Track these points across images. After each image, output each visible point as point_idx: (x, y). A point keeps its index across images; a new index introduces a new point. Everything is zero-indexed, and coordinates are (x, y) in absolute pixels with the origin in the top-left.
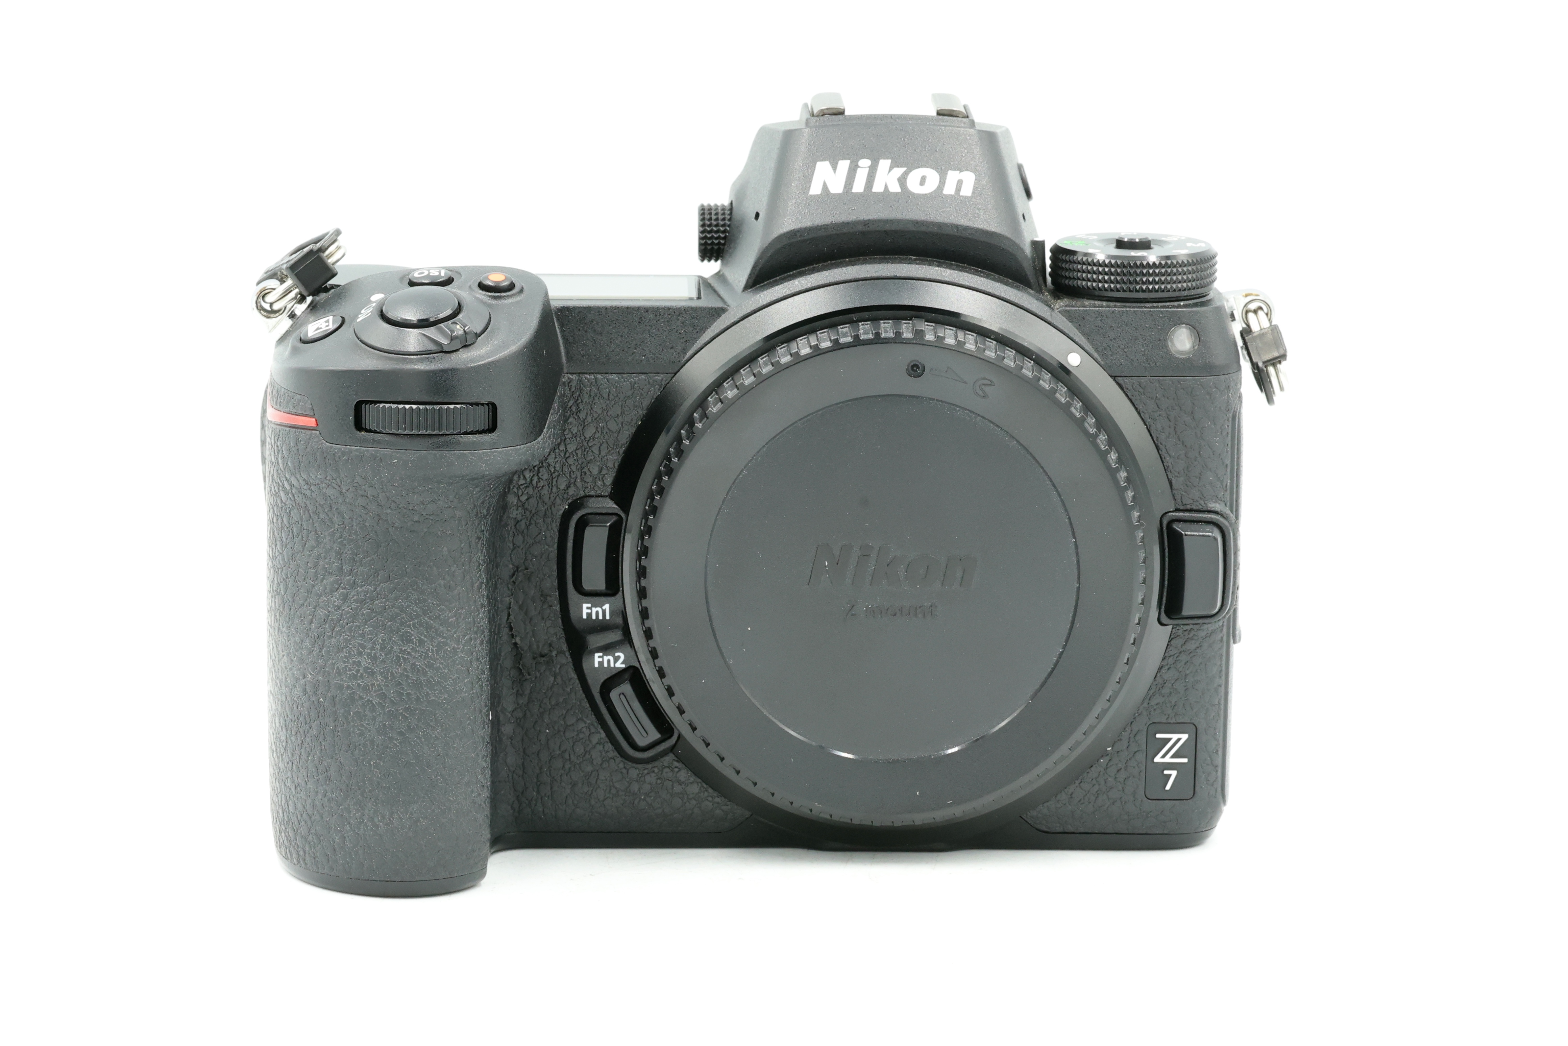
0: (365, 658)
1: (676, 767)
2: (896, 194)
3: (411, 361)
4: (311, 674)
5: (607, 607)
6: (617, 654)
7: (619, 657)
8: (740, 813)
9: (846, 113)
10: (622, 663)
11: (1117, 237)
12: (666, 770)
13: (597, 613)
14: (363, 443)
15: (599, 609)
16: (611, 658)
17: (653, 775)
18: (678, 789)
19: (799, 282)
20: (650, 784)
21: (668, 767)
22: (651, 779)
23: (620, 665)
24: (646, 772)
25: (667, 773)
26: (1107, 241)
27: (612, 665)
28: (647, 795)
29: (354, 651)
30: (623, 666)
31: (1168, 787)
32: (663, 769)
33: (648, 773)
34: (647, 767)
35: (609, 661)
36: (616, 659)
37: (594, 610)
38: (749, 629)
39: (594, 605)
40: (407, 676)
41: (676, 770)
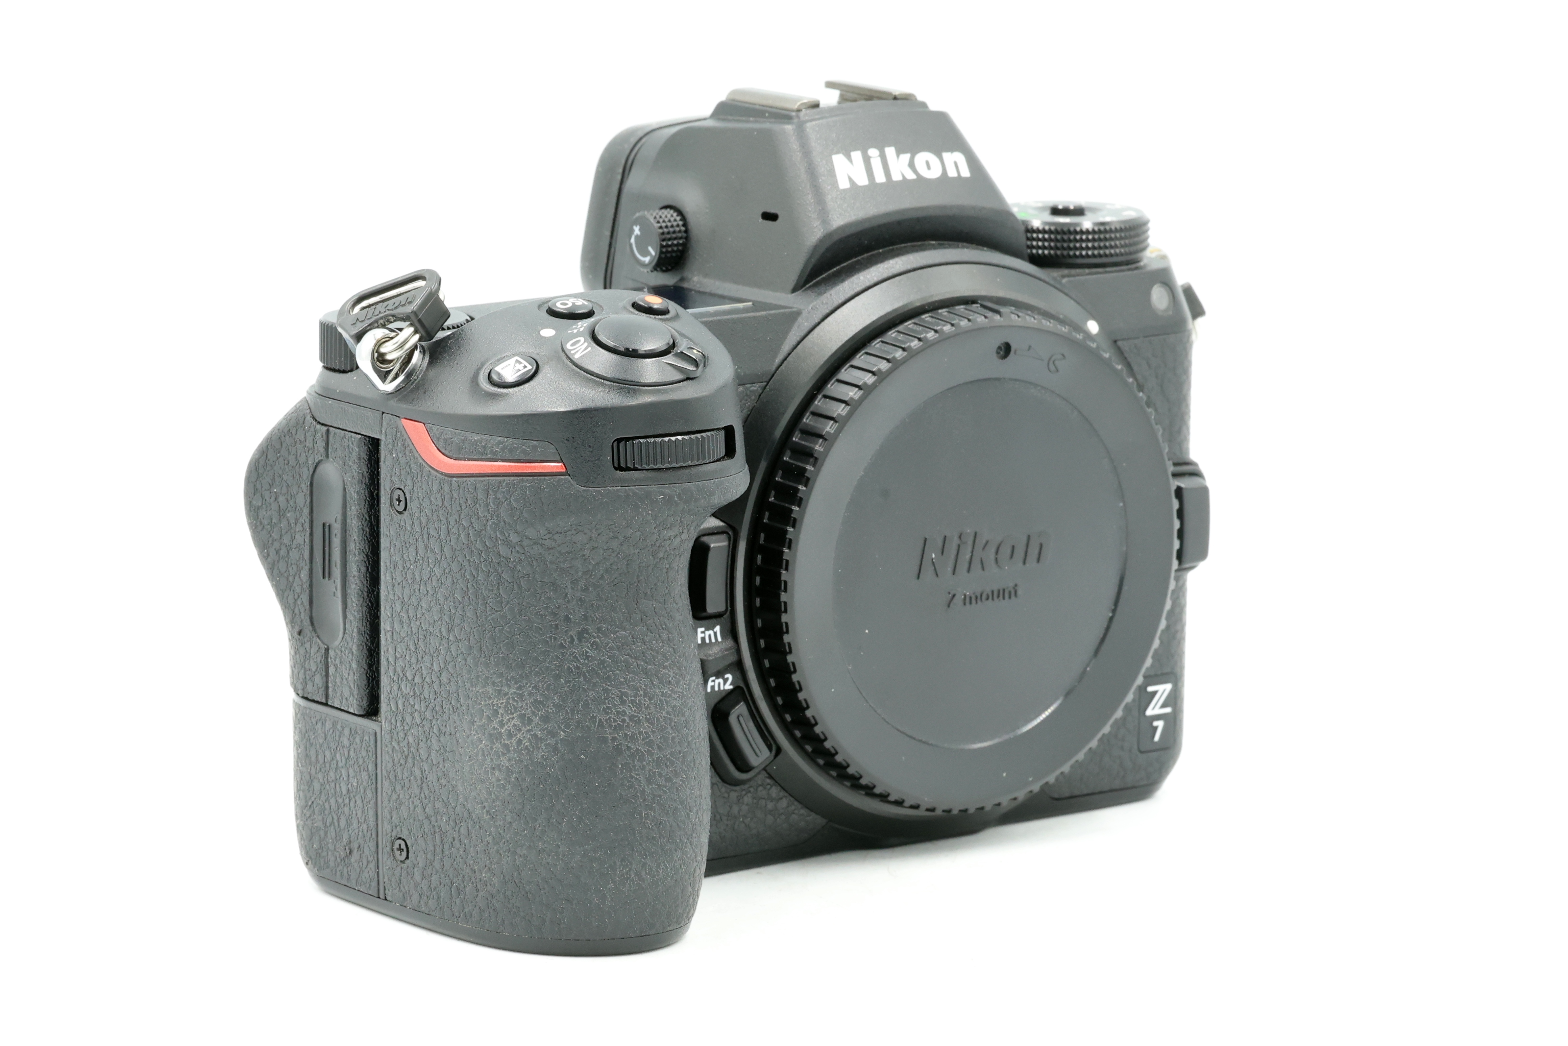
0: (630, 706)
1: (768, 784)
2: (913, 180)
3: (665, 391)
4: (564, 732)
5: (718, 629)
6: (726, 676)
7: (727, 679)
8: (816, 821)
9: (821, 106)
10: (731, 684)
11: (1051, 205)
12: (760, 788)
13: (710, 636)
14: (623, 482)
15: (711, 632)
16: (721, 681)
17: (749, 795)
18: (770, 806)
19: (864, 277)
20: (747, 805)
21: (762, 785)
22: (747, 799)
23: (728, 687)
24: (744, 793)
25: (761, 791)
26: (1042, 209)
27: (722, 688)
28: (745, 816)
29: (617, 701)
30: (731, 687)
31: (1157, 738)
32: (757, 787)
33: (745, 795)
34: (743, 788)
35: (719, 684)
36: (726, 681)
37: (707, 633)
38: (867, 631)
39: (707, 629)
40: (670, 719)
41: (769, 787)
